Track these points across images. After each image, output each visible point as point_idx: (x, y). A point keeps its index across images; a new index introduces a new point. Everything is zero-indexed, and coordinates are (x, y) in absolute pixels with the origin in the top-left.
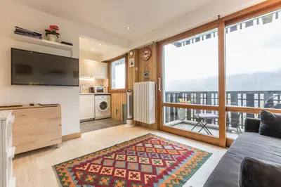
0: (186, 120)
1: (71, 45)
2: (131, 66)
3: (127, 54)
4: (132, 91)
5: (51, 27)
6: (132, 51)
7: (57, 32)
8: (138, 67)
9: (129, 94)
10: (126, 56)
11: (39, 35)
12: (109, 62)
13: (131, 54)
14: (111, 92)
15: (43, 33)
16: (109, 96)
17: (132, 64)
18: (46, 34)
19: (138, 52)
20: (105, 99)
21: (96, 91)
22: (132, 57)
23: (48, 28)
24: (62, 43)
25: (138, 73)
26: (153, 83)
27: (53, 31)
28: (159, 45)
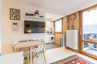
0: (93, 48)
1: (43, 17)
2: (65, 23)
3: (63, 18)
4: (65, 33)
5: (36, 11)
6: (65, 16)
7: (38, 13)
8: (68, 23)
9: (64, 35)
10: (62, 19)
11: (33, 15)
12: (54, 22)
13: (65, 18)
14: (55, 33)
15: (34, 14)
16: (54, 35)
17: (65, 22)
18: (35, 14)
19: (68, 17)
20: (53, 36)
21: (49, 33)
22: (65, 19)
23: (36, 12)
24: (40, 17)
25: (68, 26)
26: (77, 30)
27: (37, 13)
28: (80, 12)
